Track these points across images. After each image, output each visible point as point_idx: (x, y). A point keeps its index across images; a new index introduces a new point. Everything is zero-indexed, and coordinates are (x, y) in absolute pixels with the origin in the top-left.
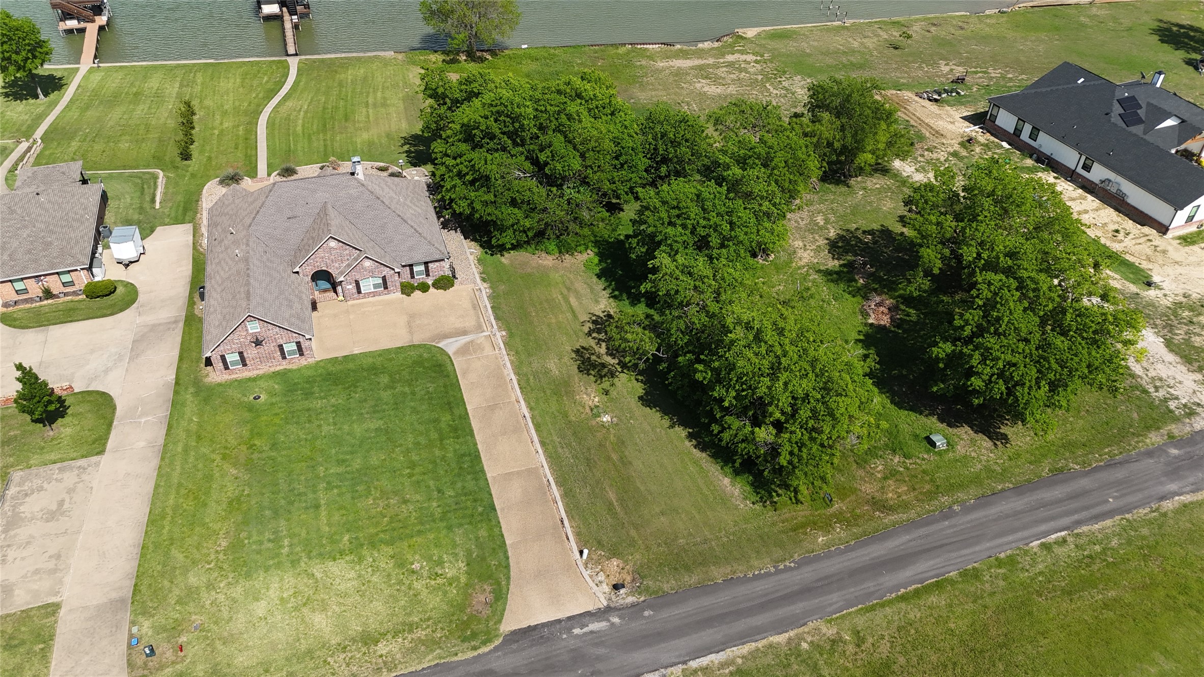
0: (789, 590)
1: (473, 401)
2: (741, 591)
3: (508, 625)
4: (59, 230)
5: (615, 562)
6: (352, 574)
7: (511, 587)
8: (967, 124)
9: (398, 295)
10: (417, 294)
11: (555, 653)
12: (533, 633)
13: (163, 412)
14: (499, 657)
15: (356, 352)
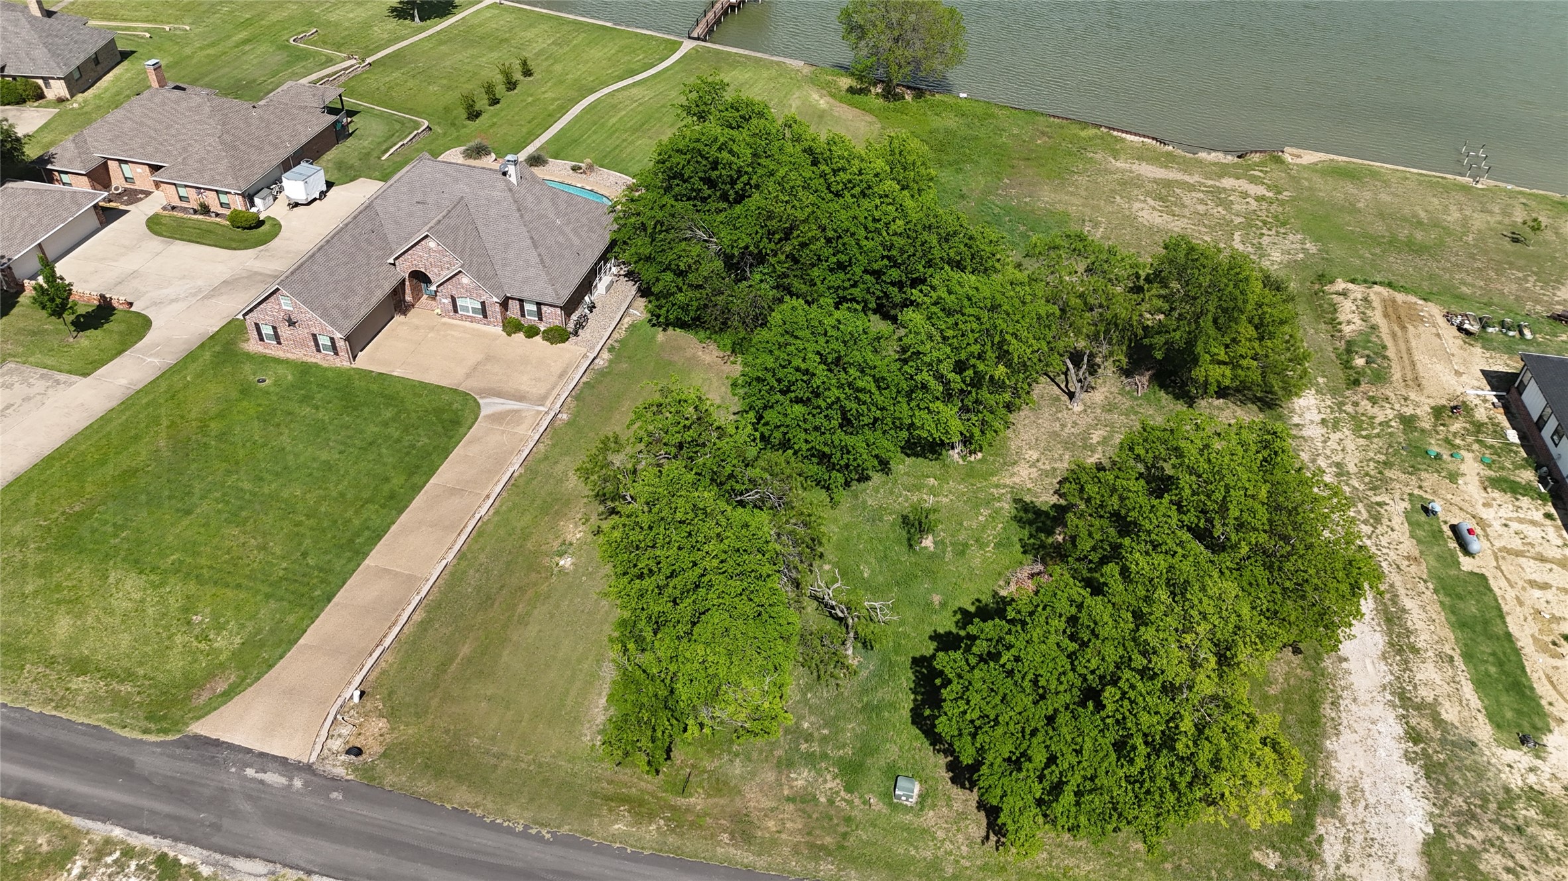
0: (508, 863)
1: (446, 473)
2: (459, 832)
3: (200, 728)
4: (243, 148)
5: (382, 724)
6: (137, 596)
7: (250, 689)
8: (1484, 382)
9: (499, 330)
10: (520, 336)
11: (203, 781)
12: (212, 749)
13: (171, 360)
14: (154, 753)
15: (395, 374)
